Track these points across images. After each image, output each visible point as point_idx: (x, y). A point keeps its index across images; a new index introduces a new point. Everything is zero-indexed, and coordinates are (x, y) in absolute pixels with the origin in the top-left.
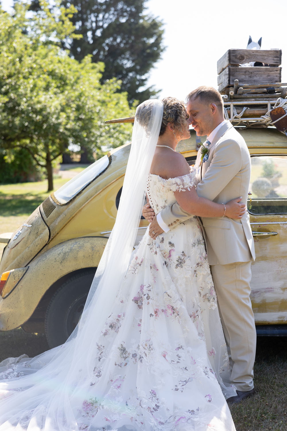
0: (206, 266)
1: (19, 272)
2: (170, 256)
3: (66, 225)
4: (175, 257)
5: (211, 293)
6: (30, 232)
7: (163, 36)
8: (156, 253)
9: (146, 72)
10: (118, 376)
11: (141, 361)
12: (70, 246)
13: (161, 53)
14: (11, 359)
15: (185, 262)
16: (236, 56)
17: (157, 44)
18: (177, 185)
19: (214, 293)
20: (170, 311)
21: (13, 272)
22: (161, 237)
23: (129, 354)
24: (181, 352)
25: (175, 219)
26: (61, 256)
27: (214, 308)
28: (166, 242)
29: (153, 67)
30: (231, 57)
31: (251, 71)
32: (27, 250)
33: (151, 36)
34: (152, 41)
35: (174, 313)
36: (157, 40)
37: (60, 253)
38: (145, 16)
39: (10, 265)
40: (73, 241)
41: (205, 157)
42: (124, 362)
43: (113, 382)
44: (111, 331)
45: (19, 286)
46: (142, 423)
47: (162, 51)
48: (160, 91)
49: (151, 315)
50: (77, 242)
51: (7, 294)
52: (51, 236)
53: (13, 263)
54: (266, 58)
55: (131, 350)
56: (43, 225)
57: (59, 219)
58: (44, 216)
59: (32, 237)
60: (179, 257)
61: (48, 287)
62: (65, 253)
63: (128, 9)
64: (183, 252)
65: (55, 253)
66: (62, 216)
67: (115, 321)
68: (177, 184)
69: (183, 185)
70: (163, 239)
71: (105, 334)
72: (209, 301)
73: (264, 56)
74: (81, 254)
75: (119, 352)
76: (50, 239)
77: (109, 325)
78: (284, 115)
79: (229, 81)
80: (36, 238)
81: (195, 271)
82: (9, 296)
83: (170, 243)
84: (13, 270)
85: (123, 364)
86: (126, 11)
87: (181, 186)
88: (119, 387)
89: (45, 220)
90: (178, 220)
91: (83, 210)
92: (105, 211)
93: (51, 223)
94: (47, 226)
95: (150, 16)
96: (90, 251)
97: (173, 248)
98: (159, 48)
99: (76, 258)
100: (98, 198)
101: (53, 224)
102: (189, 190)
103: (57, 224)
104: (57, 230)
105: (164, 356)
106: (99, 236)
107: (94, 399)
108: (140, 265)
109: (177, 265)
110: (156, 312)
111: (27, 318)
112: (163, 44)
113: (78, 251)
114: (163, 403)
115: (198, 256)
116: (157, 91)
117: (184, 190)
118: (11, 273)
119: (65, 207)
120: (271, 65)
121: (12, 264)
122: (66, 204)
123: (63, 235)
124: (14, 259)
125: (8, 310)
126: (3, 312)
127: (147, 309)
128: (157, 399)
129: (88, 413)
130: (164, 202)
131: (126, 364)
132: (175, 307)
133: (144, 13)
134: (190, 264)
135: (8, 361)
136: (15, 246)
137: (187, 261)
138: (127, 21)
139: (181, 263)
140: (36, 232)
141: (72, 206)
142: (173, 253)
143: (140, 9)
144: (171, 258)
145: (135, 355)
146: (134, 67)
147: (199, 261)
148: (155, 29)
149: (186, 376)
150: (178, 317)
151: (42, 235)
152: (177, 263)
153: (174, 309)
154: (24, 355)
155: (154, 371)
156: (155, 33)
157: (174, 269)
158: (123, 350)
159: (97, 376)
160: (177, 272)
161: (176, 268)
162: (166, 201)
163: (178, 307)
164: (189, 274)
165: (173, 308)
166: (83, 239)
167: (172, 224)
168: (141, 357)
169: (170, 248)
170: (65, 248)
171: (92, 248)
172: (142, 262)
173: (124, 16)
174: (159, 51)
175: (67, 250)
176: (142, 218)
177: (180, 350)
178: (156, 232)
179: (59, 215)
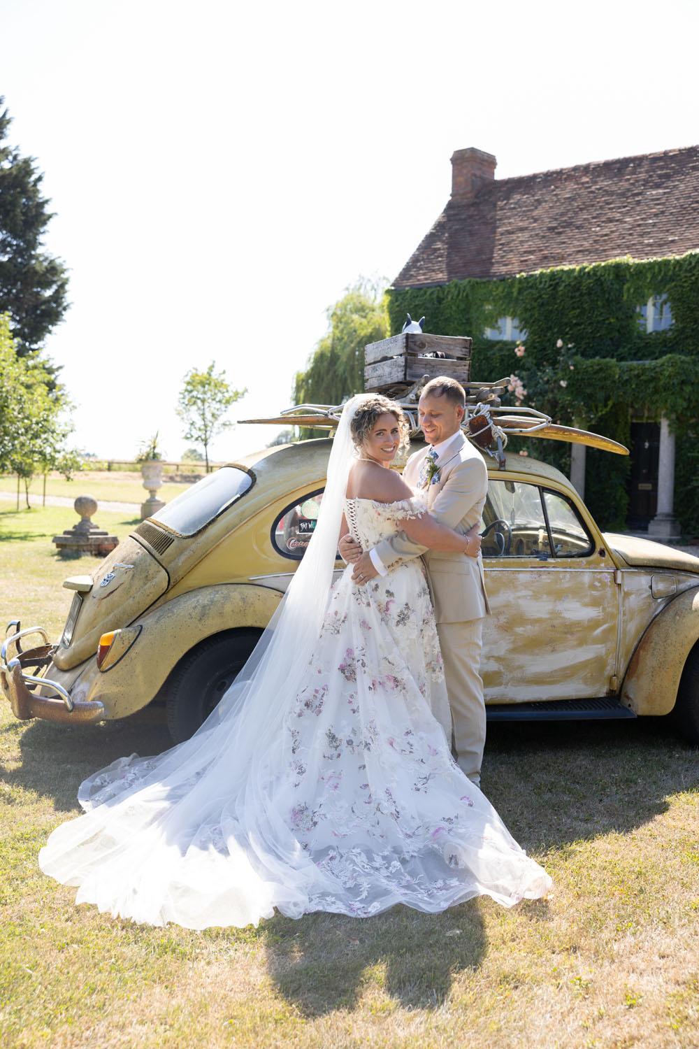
0: (433, 623)
1: (130, 634)
2: (387, 609)
3: (196, 566)
4: (395, 610)
5: (438, 661)
6: (133, 576)
7: (67, 287)
8: (368, 604)
9: (39, 339)
10: (330, 772)
11: (369, 749)
12: (209, 597)
13: (63, 313)
14: (125, 760)
15: (409, 617)
16: (415, 342)
17: (57, 297)
18: (405, 510)
19: (441, 661)
20: (390, 684)
21: (120, 634)
22: (373, 583)
23: (341, 740)
24: (410, 738)
25: (396, 557)
26: (199, 609)
27: (440, 681)
28: (382, 591)
29: (50, 332)
30: (410, 343)
31: (433, 364)
32: (131, 601)
33: (48, 285)
34: (48, 293)
35: (397, 686)
36: (57, 292)
37: (196, 607)
38: (40, 255)
39: (101, 623)
40: (210, 590)
41: (435, 477)
42: (336, 753)
43: (325, 781)
44: (307, 712)
45: (132, 653)
46: (382, 837)
47: (65, 309)
48: (60, 368)
49: (370, 688)
50: (218, 591)
51: (110, 666)
52: (172, 581)
53: (107, 620)
54: (452, 347)
55: (343, 735)
56: (154, 566)
57: (183, 558)
58: (154, 552)
59: (137, 583)
60: (401, 612)
61: (181, 655)
62: (204, 607)
63: (15, 243)
64: (407, 605)
65: (187, 607)
66: (187, 554)
67: (311, 698)
68: (403, 508)
69: (412, 510)
70: (377, 586)
71: (300, 715)
72: (434, 671)
73: (449, 344)
74: (228, 608)
75: (326, 740)
76: (170, 587)
77: (304, 702)
78: (486, 426)
79: (405, 375)
80: (145, 584)
81: (422, 630)
82: (114, 669)
83: (388, 592)
84: (119, 631)
85: (335, 756)
86: (10, 245)
87: (410, 512)
88: (336, 787)
89: (158, 558)
90: (401, 559)
91: (221, 546)
92: (256, 548)
93: (170, 562)
94: (163, 567)
95: (46, 255)
96: (241, 603)
97: (392, 598)
98: (59, 304)
99: (221, 614)
100: (244, 529)
101: (172, 565)
102: (420, 516)
103: (180, 564)
104: (181, 573)
105: (391, 744)
106: (247, 582)
107: (303, 805)
108: (343, 621)
109: (398, 621)
110: (373, 685)
111: (149, 700)
112: (68, 298)
113: (223, 604)
114: (403, 808)
115: (424, 611)
116: (55, 367)
117: (414, 518)
118: (116, 635)
119: (192, 540)
120: (459, 358)
121: (105, 621)
122: (193, 536)
123: (192, 581)
124: (108, 614)
125: (115, 689)
126: (106, 692)
127: (363, 680)
128: (394, 802)
129: (298, 826)
130: (378, 537)
131: (339, 755)
132: (399, 678)
133: (40, 250)
134: (415, 620)
135: (120, 762)
136: (108, 595)
137: (413, 617)
138: (10, 259)
139: (403, 619)
140: (144, 575)
141: (202, 539)
142: (391, 606)
143: (32, 244)
144: (388, 612)
145: (350, 743)
146: (22, 329)
147: (426, 616)
148: (53, 275)
149: (425, 770)
150: (403, 691)
151: (156, 580)
152: (398, 619)
153: (397, 681)
154: (135, 754)
155: (383, 763)
156: (54, 282)
157: (394, 628)
158: (332, 738)
159: (298, 773)
160: (399, 631)
161: (397, 625)
162: (380, 535)
163: (405, 677)
164: (415, 634)
165: (395, 680)
166: (224, 587)
167: (392, 565)
168: (367, 744)
169: (388, 599)
170: (203, 598)
171: (244, 600)
172: (345, 618)
173: (7, 253)
174: (60, 309)
175: (206, 602)
176: (338, 557)
177: (410, 736)
178: (365, 574)
179: (181, 552)
